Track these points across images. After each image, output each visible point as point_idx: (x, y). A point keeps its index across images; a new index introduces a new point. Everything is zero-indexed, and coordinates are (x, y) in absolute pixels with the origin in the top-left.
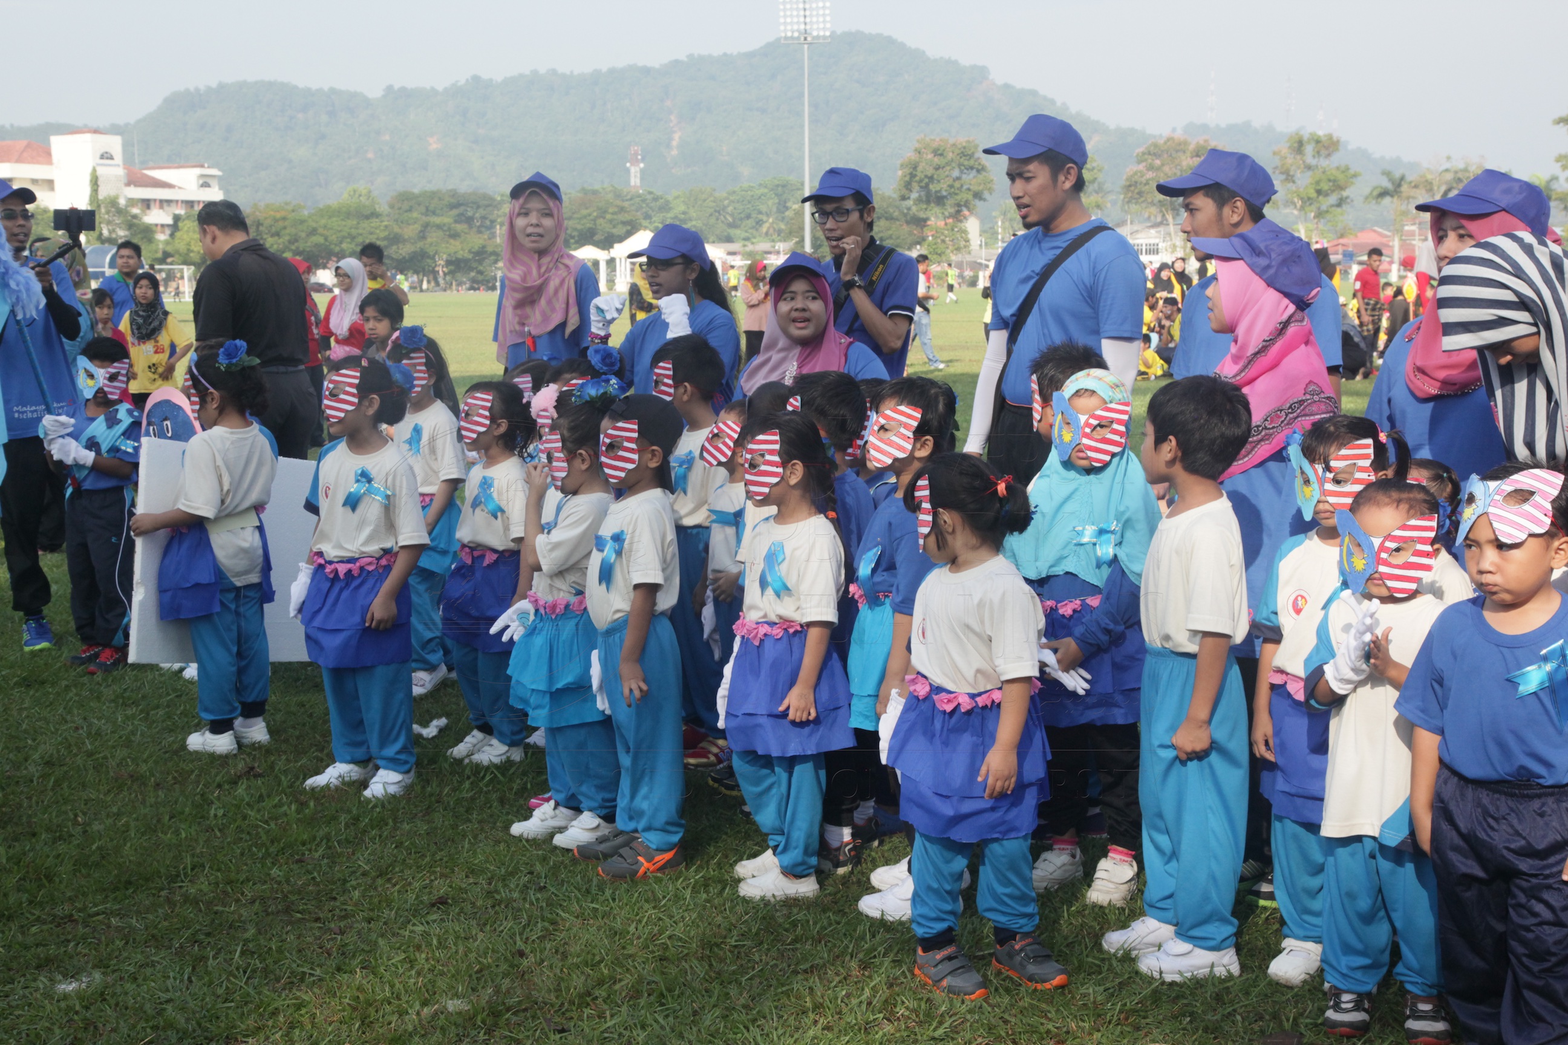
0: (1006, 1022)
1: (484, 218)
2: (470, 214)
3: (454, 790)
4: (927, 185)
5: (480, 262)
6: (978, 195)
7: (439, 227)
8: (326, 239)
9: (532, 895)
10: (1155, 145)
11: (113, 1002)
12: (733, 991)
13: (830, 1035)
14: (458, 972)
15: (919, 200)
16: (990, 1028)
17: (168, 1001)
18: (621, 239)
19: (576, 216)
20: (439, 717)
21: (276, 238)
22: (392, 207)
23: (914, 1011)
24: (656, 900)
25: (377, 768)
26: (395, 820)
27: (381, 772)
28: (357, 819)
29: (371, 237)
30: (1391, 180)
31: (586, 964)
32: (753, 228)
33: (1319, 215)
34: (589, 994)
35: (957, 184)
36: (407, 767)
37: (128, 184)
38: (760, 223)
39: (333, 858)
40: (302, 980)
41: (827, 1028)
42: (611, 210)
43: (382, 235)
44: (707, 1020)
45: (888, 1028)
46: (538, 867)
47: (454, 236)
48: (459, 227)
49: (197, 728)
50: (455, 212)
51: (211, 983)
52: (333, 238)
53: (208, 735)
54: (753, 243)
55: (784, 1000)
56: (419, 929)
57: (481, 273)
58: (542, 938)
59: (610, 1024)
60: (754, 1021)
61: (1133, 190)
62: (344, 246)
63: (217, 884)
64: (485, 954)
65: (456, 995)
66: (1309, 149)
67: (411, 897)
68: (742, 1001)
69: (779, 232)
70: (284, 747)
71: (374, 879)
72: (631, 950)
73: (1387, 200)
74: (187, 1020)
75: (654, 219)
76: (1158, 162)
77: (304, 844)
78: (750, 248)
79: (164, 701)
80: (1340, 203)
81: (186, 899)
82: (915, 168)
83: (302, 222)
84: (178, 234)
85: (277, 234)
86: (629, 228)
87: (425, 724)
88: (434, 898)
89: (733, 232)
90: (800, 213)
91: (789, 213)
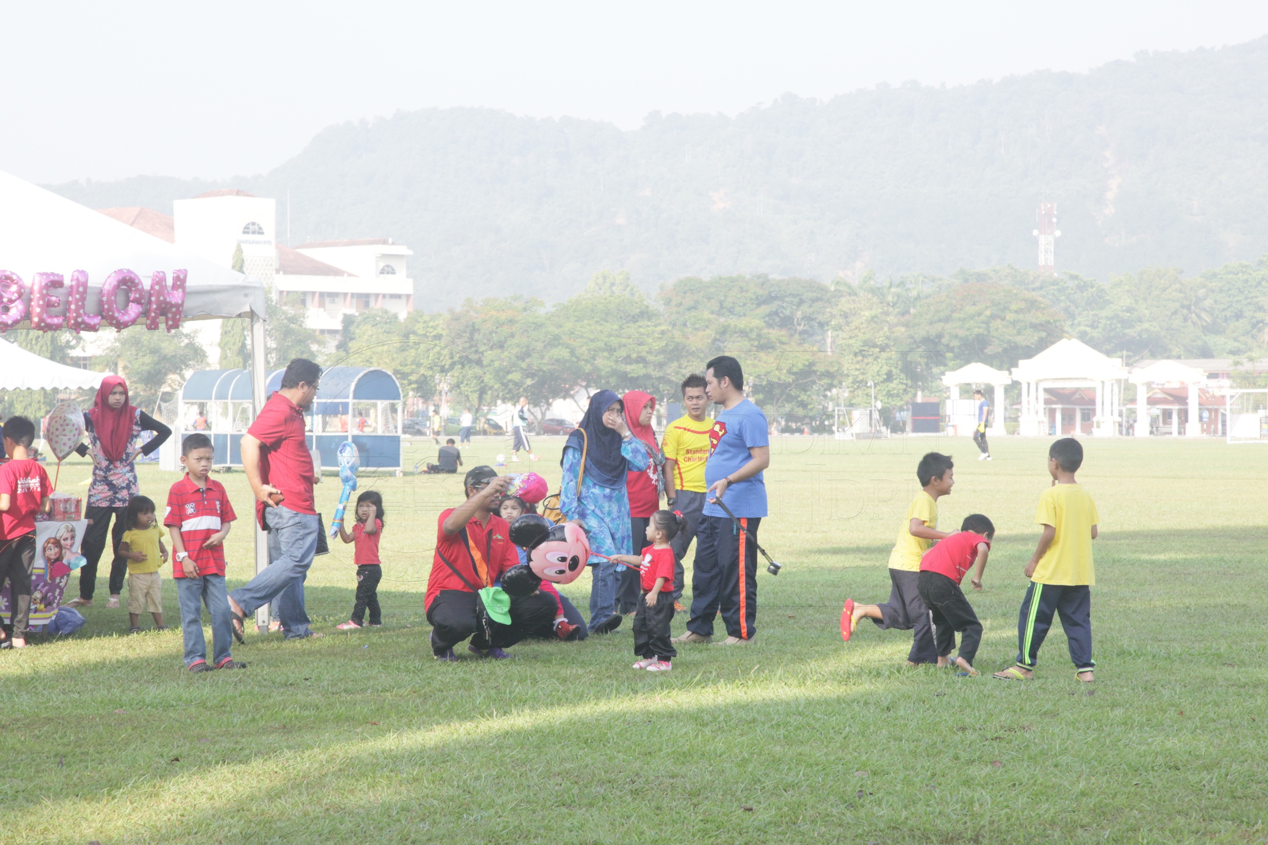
1: (808, 319)
2: (787, 312)
5: (804, 389)
7: (743, 333)
8: (572, 353)
18: (1029, 353)
19: (955, 315)
21: (499, 351)
22: (668, 302)
29: (641, 348)
32: (1246, 333)
37: (278, 271)
42: (1014, 307)
43: (657, 346)
47: (766, 346)
48: (774, 334)
50: (765, 309)
52: (583, 351)
54: (1251, 359)
57: (803, 405)
62: (600, 362)
75: (1079, 319)
78: (1247, 366)
83: (538, 326)
84: (353, 345)
85: (501, 346)
86: (1044, 334)
89: (1212, 340)
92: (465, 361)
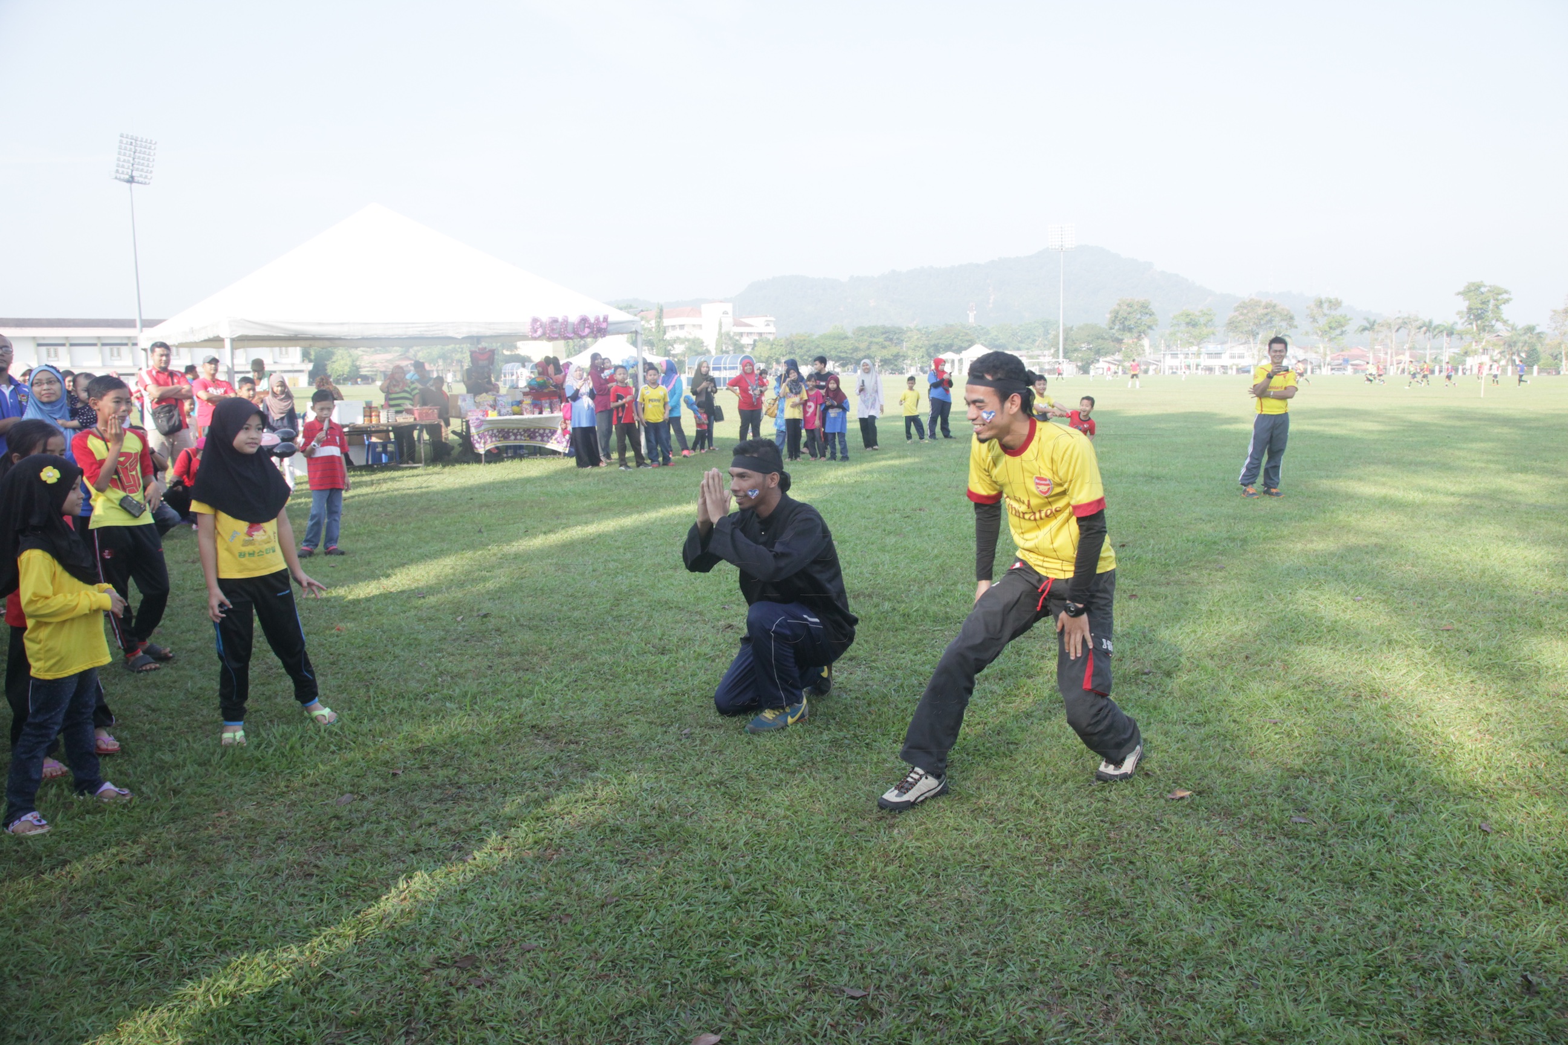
1: (898, 339)
2: (891, 337)
4: (1123, 322)
6: (1150, 327)
7: (877, 343)
10: (1244, 303)
15: (1119, 330)
22: (854, 334)
30: (1369, 322)
33: (1331, 340)
35: (1139, 322)
37: (734, 325)
38: (1034, 341)
42: (960, 334)
50: (884, 336)
61: (1234, 326)
66: (1325, 306)
69: (1045, 346)
73: (1367, 332)
76: (1247, 311)
80: (1342, 333)
82: (1118, 313)
90: (1057, 336)
91: (1050, 336)
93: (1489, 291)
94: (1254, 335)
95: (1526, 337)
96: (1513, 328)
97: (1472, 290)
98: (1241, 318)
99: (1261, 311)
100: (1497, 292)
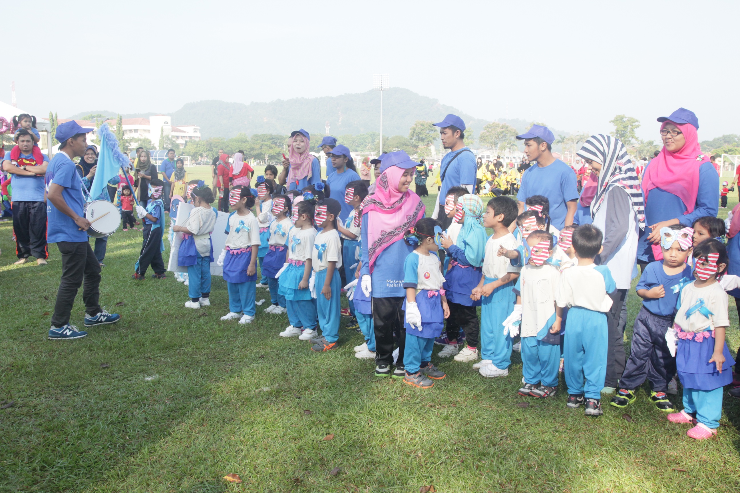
0: (438, 398)
1: (280, 143)
2: (276, 141)
3: (267, 322)
4: (418, 135)
5: (279, 156)
6: (434, 139)
7: (266, 145)
8: (230, 148)
9: (290, 356)
10: (490, 125)
11: (162, 384)
12: (353, 387)
13: (383, 401)
14: (267, 379)
15: (416, 140)
16: (433, 400)
17: (178, 384)
20: (263, 299)
22: (252, 139)
23: (410, 394)
24: (329, 358)
25: (243, 314)
26: (248, 331)
27: (245, 316)
28: (236, 330)
30: (561, 138)
31: (307, 378)
32: (364, 147)
34: (308, 387)
35: (428, 135)
36: (252, 314)
37: (172, 131)
38: (366, 146)
39: (229, 342)
40: (219, 379)
41: (382, 399)
43: (249, 147)
44: (345, 396)
45: (401, 399)
46: (292, 347)
47: (271, 148)
48: (272, 145)
49: (188, 300)
50: (271, 141)
51: (191, 379)
52: (233, 147)
53: (191, 302)
55: (369, 390)
56: (255, 365)
57: (278, 160)
58: (293, 369)
59: (314, 396)
60: (359, 396)
61: (483, 139)
63: (194, 349)
64: (276, 373)
65: (266, 386)
67: (253, 355)
68: (356, 390)
69: (372, 149)
70: (214, 307)
71: (242, 349)
72: (321, 373)
73: (560, 144)
74: (184, 391)
76: (490, 130)
77: (220, 337)
78: (363, 153)
79: (178, 292)
81: (184, 353)
82: (415, 130)
83: (224, 143)
84: (187, 147)
85: (217, 147)
87: (258, 301)
88: (260, 356)
89: (357, 148)
90: (379, 143)
91: (375, 143)
92: (209, 150)
93: (628, 120)
94: (495, 144)
95: (648, 148)
96: (642, 142)
97: (619, 120)
98: (488, 134)
99: (499, 130)
100: (632, 121)
